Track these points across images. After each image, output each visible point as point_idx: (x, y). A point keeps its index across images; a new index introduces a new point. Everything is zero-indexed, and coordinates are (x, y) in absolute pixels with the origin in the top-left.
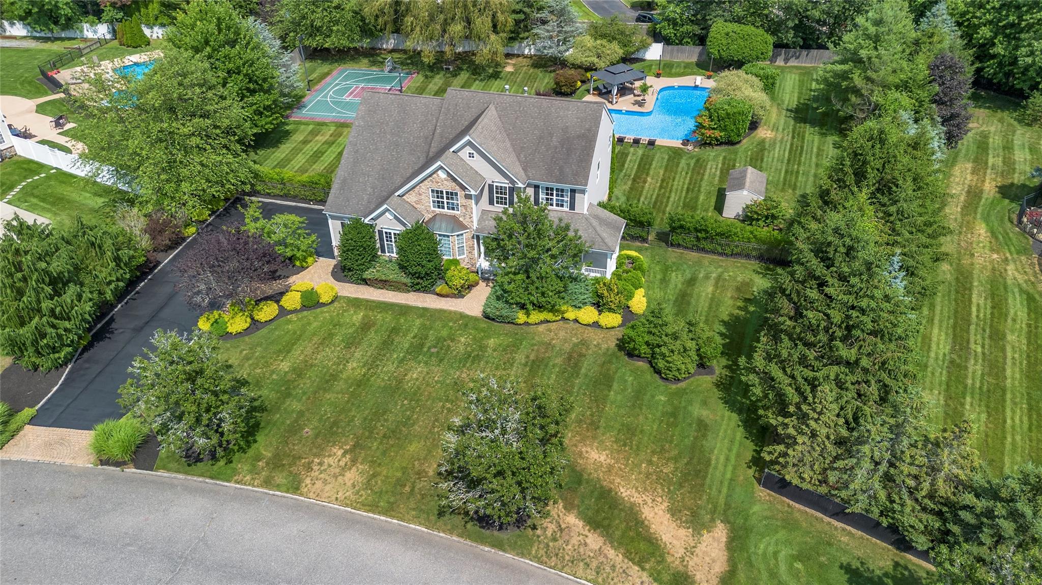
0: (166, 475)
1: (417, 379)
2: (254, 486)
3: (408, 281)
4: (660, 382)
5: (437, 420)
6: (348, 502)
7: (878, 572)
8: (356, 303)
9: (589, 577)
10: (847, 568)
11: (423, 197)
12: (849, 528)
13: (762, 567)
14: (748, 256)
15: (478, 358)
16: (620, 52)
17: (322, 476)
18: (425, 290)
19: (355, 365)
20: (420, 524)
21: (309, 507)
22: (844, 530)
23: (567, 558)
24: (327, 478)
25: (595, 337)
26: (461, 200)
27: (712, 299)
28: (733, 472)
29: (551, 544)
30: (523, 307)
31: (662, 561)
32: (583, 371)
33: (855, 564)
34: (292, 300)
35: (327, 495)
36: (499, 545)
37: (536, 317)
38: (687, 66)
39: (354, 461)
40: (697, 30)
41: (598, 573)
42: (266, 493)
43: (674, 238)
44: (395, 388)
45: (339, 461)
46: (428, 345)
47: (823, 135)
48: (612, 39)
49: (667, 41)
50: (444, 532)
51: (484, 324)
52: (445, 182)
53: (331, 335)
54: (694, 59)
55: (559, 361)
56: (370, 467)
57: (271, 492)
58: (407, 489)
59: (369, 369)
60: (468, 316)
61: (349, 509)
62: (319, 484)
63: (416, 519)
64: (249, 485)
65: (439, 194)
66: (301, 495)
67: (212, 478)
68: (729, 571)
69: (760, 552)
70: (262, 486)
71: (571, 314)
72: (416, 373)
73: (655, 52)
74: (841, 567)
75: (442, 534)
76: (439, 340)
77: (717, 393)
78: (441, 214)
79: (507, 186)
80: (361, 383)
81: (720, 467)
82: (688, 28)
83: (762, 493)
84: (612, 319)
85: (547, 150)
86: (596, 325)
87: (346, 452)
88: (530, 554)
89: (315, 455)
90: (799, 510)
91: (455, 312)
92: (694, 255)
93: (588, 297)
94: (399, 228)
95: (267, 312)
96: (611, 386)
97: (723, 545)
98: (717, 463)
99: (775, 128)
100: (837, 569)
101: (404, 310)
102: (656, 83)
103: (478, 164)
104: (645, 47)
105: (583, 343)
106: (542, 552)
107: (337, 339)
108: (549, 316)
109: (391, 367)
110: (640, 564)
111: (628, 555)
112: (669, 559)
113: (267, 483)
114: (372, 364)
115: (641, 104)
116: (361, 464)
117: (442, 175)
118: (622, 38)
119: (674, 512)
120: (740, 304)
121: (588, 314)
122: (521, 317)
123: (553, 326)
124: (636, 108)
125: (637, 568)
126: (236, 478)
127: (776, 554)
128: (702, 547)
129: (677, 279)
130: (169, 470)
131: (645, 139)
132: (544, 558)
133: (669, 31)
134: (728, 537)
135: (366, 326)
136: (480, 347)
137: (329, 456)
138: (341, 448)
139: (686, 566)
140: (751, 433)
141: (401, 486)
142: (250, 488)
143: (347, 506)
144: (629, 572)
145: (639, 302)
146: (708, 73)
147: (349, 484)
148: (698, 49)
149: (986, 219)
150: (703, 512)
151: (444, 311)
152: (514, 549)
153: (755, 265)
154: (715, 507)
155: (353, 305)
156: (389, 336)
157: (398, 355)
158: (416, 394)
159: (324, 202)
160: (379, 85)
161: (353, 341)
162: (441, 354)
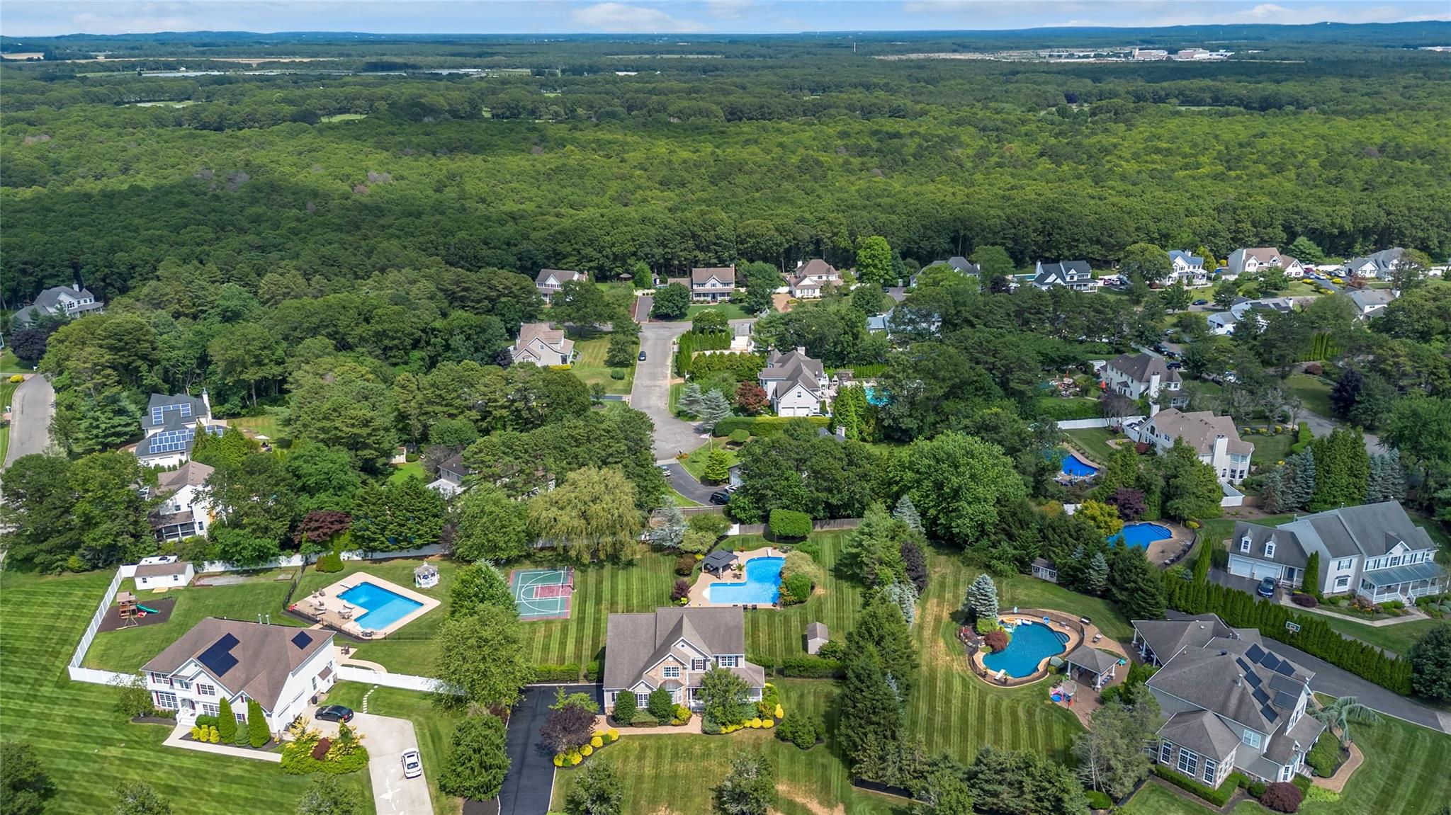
1: (683, 770)
3: (657, 720)
4: (801, 750)
5: (702, 787)
7: (902, 809)
8: (630, 737)
10: (892, 809)
11: (659, 673)
12: (889, 794)
14: (827, 678)
15: (709, 755)
16: (714, 538)
18: (666, 724)
19: (648, 769)
25: (763, 734)
26: (681, 671)
27: (814, 704)
28: (841, 783)
30: (724, 724)
32: (764, 752)
33: (894, 807)
34: (598, 742)
37: (731, 728)
38: (758, 539)
40: (760, 512)
43: (787, 672)
44: (674, 777)
46: (680, 753)
47: (853, 587)
48: (707, 529)
49: (742, 522)
51: (705, 737)
52: (672, 663)
53: (627, 757)
54: (761, 532)
55: (750, 748)
59: (657, 770)
60: (694, 734)
65: (668, 669)
71: (748, 724)
72: (681, 767)
73: (735, 530)
74: (889, 810)
76: (685, 749)
77: (828, 751)
78: (670, 681)
79: (702, 659)
80: (657, 777)
81: (836, 782)
82: (754, 512)
83: (855, 788)
84: (769, 723)
86: (762, 727)
87: (666, 809)
91: (687, 734)
92: (799, 680)
93: (755, 713)
94: (648, 692)
95: (588, 750)
96: (778, 757)
99: (825, 587)
101: (659, 737)
102: (743, 557)
103: (687, 650)
104: (727, 528)
105: (758, 738)
107: (632, 758)
108: (738, 727)
109: (667, 767)
114: (657, 766)
115: (737, 576)
117: (671, 660)
118: (714, 528)
119: (820, 803)
120: (828, 704)
121: (757, 723)
122: (724, 730)
123: (741, 732)
124: (736, 581)
127: (864, 810)
129: (794, 696)
131: (750, 606)
133: (742, 515)
134: (844, 809)
135: (643, 749)
136: (708, 749)
138: (663, 807)
145: (779, 712)
146: (774, 546)
149: (944, 637)
150: (832, 801)
151: (681, 734)
153: (831, 681)
154: (837, 798)
155: (629, 740)
156: (658, 752)
157: (667, 760)
158: (686, 777)
159: (577, 681)
160: (552, 584)
161: (641, 758)
162: (689, 755)
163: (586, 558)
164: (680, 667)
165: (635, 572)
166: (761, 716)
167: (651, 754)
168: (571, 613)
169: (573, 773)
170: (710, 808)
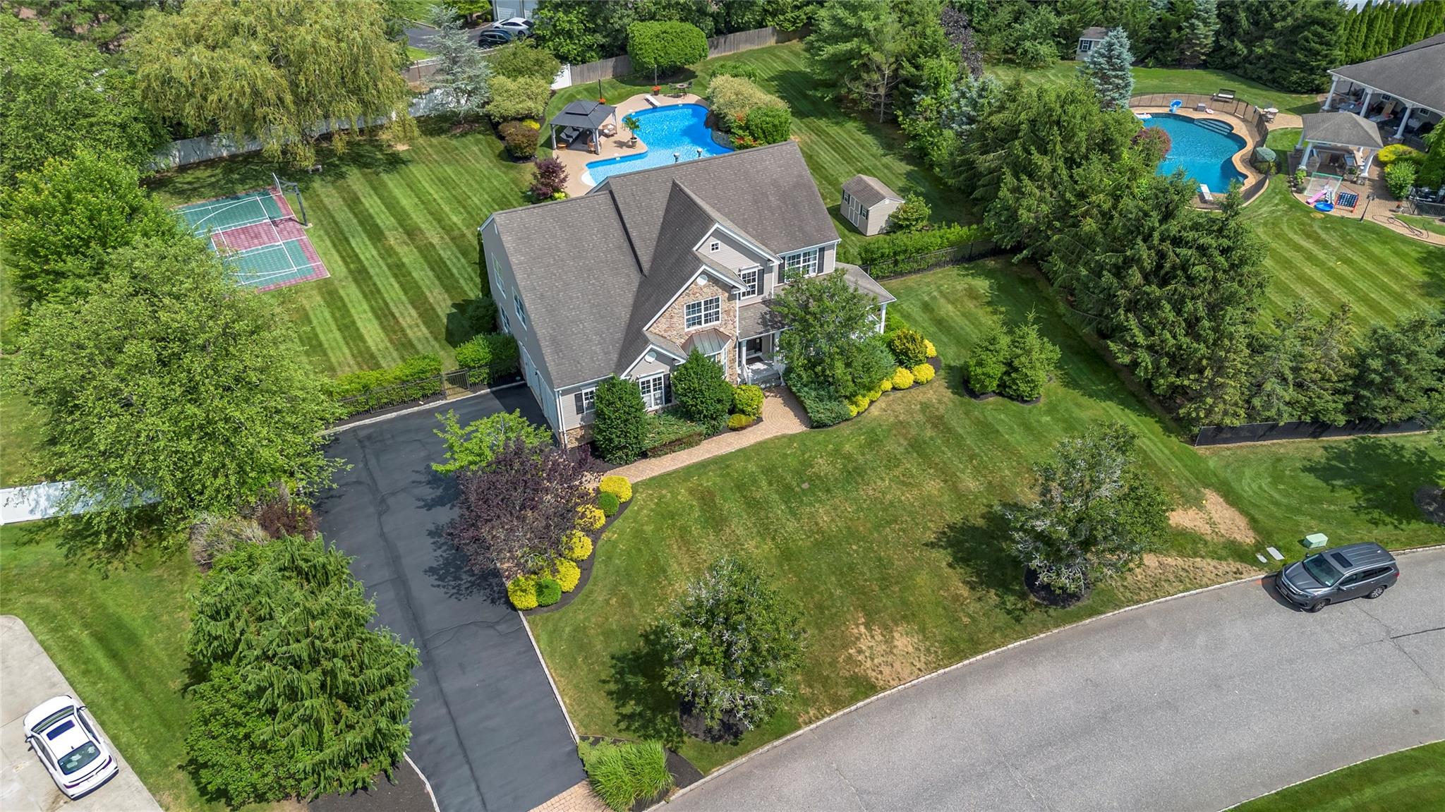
0: (724, 770)
1: (833, 520)
2: (829, 715)
3: (702, 428)
4: (1026, 406)
5: (905, 545)
6: (933, 665)
7: (1323, 461)
8: (660, 481)
9: (1181, 588)
11: (675, 320)
12: (1275, 441)
13: (1265, 503)
14: (938, 264)
15: (859, 470)
17: (876, 661)
18: (715, 432)
19: (753, 543)
20: (1016, 640)
21: (903, 696)
22: (1274, 444)
23: (1148, 585)
24: (885, 659)
25: (930, 395)
26: (723, 305)
27: (964, 315)
28: (1166, 447)
29: (1125, 584)
31: (1206, 543)
32: (960, 431)
33: (1307, 464)
34: (589, 516)
35: (907, 671)
36: (1093, 612)
37: (865, 402)
39: (885, 627)
40: (600, 39)
41: (1181, 581)
42: (848, 713)
44: (824, 543)
45: (872, 637)
46: (794, 484)
47: (838, 124)
50: (1041, 632)
51: (821, 435)
52: (705, 290)
53: (684, 530)
55: (929, 433)
56: (908, 623)
57: (853, 708)
58: (966, 620)
59: (773, 539)
60: (795, 435)
61: (942, 671)
62: (886, 670)
63: (1006, 639)
64: (823, 717)
65: (693, 308)
66: (884, 689)
67: (778, 737)
68: (1250, 521)
69: (1251, 493)
70: (836, 710)
71: (887, 385)
72: (822, 515)
73: (564, 77)
74: (1303, 471)
75: (1042, 636)
76: (798, 473)
77: (1075, 393)
78: (699, 333)
79: (756, 270)
80: (787, 555)
81: (1154, 448)
82: (589, 39)
83: (1201, 450)
84: (926, 372)
85: (773, 214)
86: (918, 383)
87: (867, 626)
88: (1123, 602)
89: (845, 646)
90: (1237, 448)
91: (777, 438)
93: (891, 358)
94: (664, 369)
95: (583, 546)
96: (998, 431)
97: (1224, 504)
98: (1148, 446)
100: (1302, 474)
101: (721, 462)
103: (728, 253)
104: (554, 74)
105: (926, 406)
106: (1128, 594)
107: (695, 530)
108: (872, 394)
109: (792, 525)
110: (1196, 554)
111: (1181, 554)
112: (1208, 538)
113: (837, 704)
114: (766, 530)
115: (626, 144)
116: (897, 625)
117: (702, 282)
120: (990, 309)
121: (904, 377)
122: (854, 410)
123: (882, 404)
125: (1198, 559)
126: (801, 720)
127: (1260, 487)
128: (1216, 517)
130: (722, 764)
132: (1135, 597)
133: (568, 47)
134: (1222, 497)
135: (707, 499)
136: (845, 458)
137: (858, 639)
138: (857, 625)
139: (1223, 536)
140: (1137, 410)
141: (957, 620)
142: (827, 719)
143: (936, 669)
144: (1196, 565)
146: (655, 88)
147: (911, 649)
148: (611, 62)
150: (1185, 489)
151: (765, 442)
152: (1107, 607)
153: (952, 271)
154: (1188, 480)
155: (660, 487)
156: (744, 497)
157: (780, 509)
158: (852, 534)
159: (438, 394)
160: (247, 223)
161: (715, 521)
162: (820, 485)
163: (307, 158)
164: (723, 296)
165: (418, 172)
166: (904, 358)
167: (731, 505)
168: (329, 265)
169: (577, 614)
170: (964, 591)
